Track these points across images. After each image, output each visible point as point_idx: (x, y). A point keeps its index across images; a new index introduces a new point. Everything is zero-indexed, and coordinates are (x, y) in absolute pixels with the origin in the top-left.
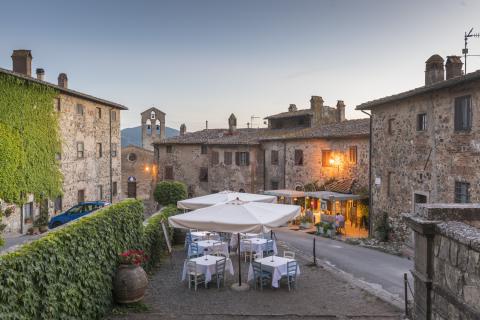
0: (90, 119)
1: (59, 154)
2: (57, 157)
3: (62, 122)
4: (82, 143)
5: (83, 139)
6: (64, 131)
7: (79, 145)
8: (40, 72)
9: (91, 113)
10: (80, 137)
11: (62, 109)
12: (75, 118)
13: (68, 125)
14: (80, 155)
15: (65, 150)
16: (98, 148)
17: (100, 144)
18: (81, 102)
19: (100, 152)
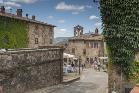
0: (40, 31)
1: (29, 42)
2: (27, 43)
3: (30, 32)
4: (37, 39)
5: (37, 37)
6: (30, 34)
7: (36, 39)
8: (27, 15)
9: (41, 29)
10: (36, 36)
11: (30, 28)
12: (34, 30)
13: (32, 33)
14: (36, 43)
15: (31, 40)
16: (44, 41)
17: (45, 39)
18: (37, 25)
19: (45, 42)
